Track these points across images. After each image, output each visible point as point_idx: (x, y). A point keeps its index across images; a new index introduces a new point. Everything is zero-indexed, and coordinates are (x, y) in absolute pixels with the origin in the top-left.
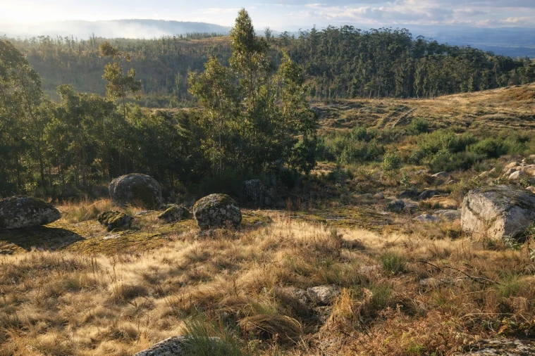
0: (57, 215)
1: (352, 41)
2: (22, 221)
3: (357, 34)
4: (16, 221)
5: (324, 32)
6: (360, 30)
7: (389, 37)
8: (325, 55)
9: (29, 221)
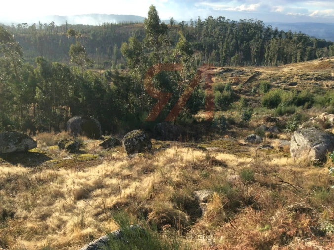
0: (34, 144)
1: (224, 27)
2: (13, 148)
3: (227, 23)
4: (8, 148)
5: (206, 21)
6: (229, 20)
7: (250, 25)
8: (206, 37)
9: (16, 148)
